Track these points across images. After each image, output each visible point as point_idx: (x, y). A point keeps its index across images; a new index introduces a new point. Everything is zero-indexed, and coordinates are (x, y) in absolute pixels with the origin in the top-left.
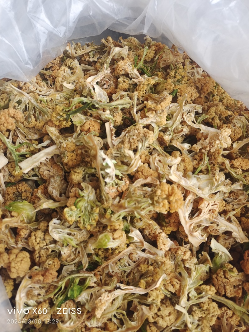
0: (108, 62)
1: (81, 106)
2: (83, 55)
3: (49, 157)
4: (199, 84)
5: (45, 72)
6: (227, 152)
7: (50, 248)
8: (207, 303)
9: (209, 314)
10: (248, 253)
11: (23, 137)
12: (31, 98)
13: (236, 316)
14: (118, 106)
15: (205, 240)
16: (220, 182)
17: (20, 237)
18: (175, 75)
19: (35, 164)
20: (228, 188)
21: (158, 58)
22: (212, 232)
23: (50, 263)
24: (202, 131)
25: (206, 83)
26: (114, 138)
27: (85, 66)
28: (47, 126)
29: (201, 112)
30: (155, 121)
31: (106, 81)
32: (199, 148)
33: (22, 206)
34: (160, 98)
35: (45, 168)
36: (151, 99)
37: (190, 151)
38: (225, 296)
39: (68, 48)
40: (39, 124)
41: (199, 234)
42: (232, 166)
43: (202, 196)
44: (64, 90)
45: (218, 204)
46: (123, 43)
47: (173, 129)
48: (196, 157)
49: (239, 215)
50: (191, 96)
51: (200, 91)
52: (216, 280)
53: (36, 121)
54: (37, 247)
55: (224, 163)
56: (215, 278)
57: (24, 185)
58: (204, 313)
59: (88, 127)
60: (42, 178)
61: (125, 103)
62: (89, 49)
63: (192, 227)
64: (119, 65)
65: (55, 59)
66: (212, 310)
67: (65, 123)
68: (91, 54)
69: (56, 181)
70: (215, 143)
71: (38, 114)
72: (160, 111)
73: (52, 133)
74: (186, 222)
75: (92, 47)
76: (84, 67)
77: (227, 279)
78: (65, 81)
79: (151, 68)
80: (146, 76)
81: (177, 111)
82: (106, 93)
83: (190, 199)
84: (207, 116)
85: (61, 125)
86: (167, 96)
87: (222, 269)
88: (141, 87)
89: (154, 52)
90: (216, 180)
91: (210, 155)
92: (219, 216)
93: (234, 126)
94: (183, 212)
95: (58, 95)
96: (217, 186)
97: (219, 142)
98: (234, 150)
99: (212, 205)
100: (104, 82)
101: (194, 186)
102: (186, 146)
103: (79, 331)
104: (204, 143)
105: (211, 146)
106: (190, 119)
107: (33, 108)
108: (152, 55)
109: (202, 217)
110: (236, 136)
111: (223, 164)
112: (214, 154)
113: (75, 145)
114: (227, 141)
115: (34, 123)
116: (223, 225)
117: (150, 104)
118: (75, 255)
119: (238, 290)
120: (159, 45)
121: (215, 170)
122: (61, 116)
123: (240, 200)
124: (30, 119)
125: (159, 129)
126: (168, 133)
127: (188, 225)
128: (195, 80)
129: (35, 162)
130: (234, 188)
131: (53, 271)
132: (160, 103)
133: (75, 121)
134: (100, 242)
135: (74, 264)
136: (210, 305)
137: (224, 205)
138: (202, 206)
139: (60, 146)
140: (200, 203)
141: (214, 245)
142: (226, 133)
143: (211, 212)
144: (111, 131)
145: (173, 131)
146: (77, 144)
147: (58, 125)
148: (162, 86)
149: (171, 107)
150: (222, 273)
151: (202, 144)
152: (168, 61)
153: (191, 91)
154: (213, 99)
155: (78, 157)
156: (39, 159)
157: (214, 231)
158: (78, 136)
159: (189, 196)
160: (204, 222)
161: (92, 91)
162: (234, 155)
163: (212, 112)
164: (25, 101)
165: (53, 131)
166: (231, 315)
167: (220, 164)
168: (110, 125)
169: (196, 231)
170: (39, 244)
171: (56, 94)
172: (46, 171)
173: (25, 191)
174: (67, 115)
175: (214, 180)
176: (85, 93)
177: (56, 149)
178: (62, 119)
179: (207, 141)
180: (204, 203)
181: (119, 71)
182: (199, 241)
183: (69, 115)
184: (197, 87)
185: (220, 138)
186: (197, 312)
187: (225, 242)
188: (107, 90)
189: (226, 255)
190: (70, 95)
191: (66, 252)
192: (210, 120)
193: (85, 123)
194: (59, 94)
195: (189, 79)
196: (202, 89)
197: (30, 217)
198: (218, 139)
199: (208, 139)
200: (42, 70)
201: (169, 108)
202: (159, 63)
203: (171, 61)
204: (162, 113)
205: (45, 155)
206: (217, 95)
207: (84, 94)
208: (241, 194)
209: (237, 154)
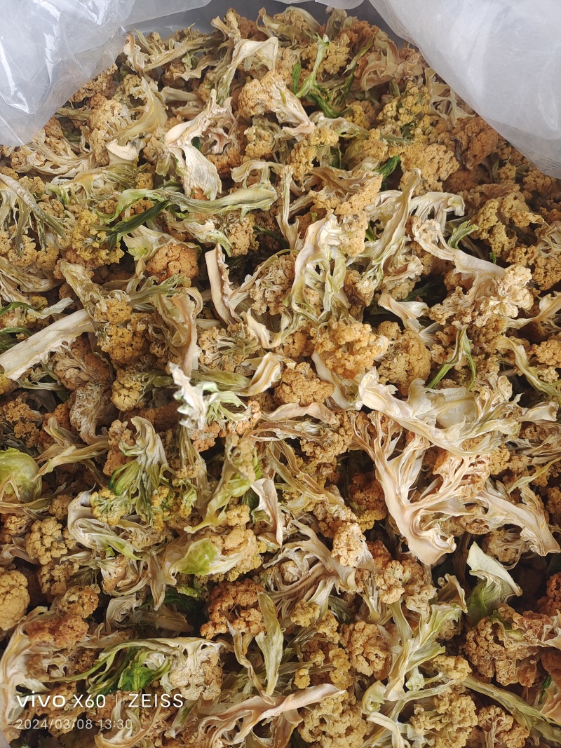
0: (227, 83)
1: (149, 207)
2: (168, 64)
3: (71, 339)
4: (462, 133)
5: (72, 112)
6: (523, 321)
7: (76, 561)
8: (446, 699)
9: (452, 724)
10: (557, 582)
11: (11, 289)
12: (24, 191)
13: (520, 729)
14: (239, 206)
15: (450, 548)
16: (492, 409)
17: (7, 531)
18: (397, 111)
19: (37, 357)
20: (512, 425)
21: (357, 65)
22: (470, 528)
23: (71, 599)
24: (457, 270)
25: (481, 131)
26: (228, 289)
27: (172, 90)
28: (62, 262)
29: (462, 213)
30: (337, 243)
31: (220, 136)
32: (446, 316)
33: (5, 460)
34: (351, 182)
35: (68, 362)
36: (328, 184)
37: (425, 321)
38: (494, 682)
39: (127, 50)
40: (46, 257)
41: (437, 534)
42: (534, 361)
43: (443, 444)
44: (113, 162)
45: (488, 462)
46: (269, 27)
47: (383, 262)
48: (440, 335)
49: (544, 482)
50: (439, 168)
51: (464, 152)
52: (475, 646)
53: (38, 248)
54: (45, 557)
55: (513, 352)
56: (471, 639)
57: (20, 406)
58: (440, 721)
59: (165, 264)
60: (62, 385)
61: (256, 198)
62: (182, 48)
63: (419, 518)
64: (246, 92)
65: (96, 79)
66: (457, 717)
67: (107, 254)
68: (186, 60)
69: (90, 395)
70: (487, 303)
71: (43, 230)
72: (350, 218)
73: (74, 278)
74: (403, 508)
75: (191, 43)
76: (171, 94)
77: (501, 644)
78: (113, 139)
79: (339, 93)
80: (321, 117)
81: (394, 215)
82: (214, 168)
83: (414, 451)
84: (475, 227)
85: (97, 259)
86: (368, 177)
87: (490, 621)
88: (302, 153)
89: (348, 49)
90: (483, 402)
91: (473, 333)
92: (491, 489)
93: (547, 251)
94: (395, 483)
95: (96, 177)
96: (485, 419)
97: (498, 302)
98: (542, 316)
99: (472, 464)
100: (212, 137)
101: (422, 420)
102: (416, 308)
103: (148, 746)
104: (460, 302)
105: (477, 313)
106: (429, 235)
107: (29, 216)
108: (342, 57)
109: (443, 494)
110: (548, 278)
111: (509, 353)
112: (484, 330)
113: (130, 309)
114: (518, 301)
115: (32, 255)
116: (500, 510)
117: (323, 197)
118: (136, 573)
119: (525, 671)
120: (363, 28)
121: (488, 372)
122: (95, 238)
123: (548, 445)
124: (22, 246)
125: (346, 262)
126: (370, 273)
127: (408, 514)
128: (451, 123)
129: (37, 352)
130: (534, 416)
131: (76, 621)
132: (350, 196)
133: (134, 246)
134: (190, 560)
135: (137, 592)
136: (453, 704)
137: (507, 458)
138: (443, 468)
139: (94, 309)
140: (437, 463)
141: (476, 559)
142: (516, 278)
143: (469, 480)
144: (220, 272)
145: (382, 267)
146: (138, 307)
147: (92, 259)
148: (361, 144)
149: (384, 201)
150: (490, 630)
151: (456, 305)
152: (382, 72)
153: (437, 157)
154: (499, 174)
155: (136, 339)
156: (46, 346)
157: (475, 524)
158: (138, 288)
159: (410, 445)
160: (450, 506)
161: (180, 164)
162: (542, 329)
163: (488, 214)
164: (9, 199)
165: (76, 274)
166: (509, 727)
167: (503, 353)
168: (217, 259)
169: (430, 528)
170: (50, 551)
171: (91, 174)
172: (71, 370)
173: (23, 420)
174: (108, 233)
175: (478, 403)
176: (161, 169)
177: (85, 320)
178: (96, 245)
179: (469, 298)
180: (448, 461)
181: (247, 109)
182: (437, 552)
183: (115, 233)
184: (456, 141)
185: (500, 291)
186: (422, 719)
187: (504, 547)
188: (220, 157)
189: (503, 583)
190: (126, 175)
191: (112, 571)
192: (485, 235)
193: (157, 251)
194: (98, 174)
195: (437, 121)
196: (468, 148)
197: (28, 484)
198: (496, 294)
199: (472, 291)
200: (65, 109)
201: (380, 203)
202: (360, 78)
203: (390, 73)
204: (355, 223)
205: (58, 335)
206: (512, 163)
207: (160, 171)
208: (551, 431)
209: (550, 325)
